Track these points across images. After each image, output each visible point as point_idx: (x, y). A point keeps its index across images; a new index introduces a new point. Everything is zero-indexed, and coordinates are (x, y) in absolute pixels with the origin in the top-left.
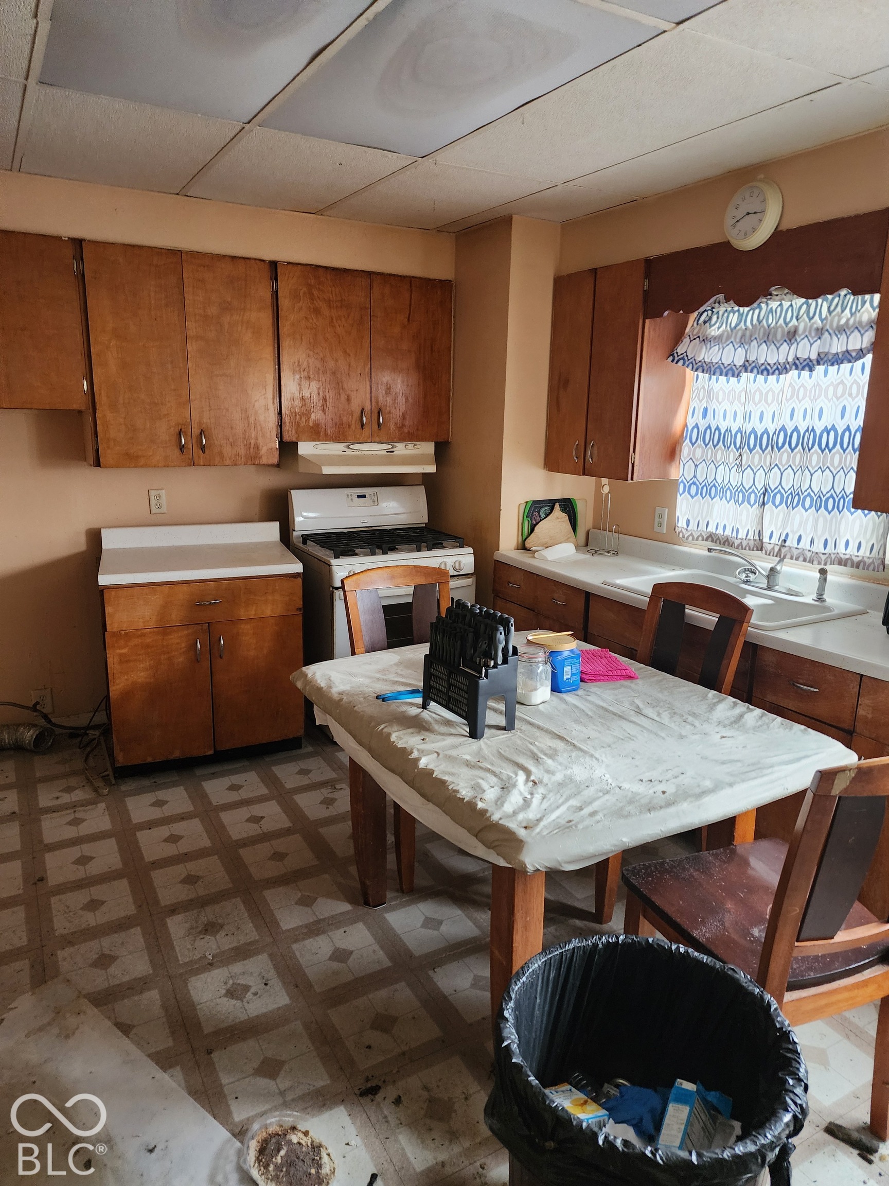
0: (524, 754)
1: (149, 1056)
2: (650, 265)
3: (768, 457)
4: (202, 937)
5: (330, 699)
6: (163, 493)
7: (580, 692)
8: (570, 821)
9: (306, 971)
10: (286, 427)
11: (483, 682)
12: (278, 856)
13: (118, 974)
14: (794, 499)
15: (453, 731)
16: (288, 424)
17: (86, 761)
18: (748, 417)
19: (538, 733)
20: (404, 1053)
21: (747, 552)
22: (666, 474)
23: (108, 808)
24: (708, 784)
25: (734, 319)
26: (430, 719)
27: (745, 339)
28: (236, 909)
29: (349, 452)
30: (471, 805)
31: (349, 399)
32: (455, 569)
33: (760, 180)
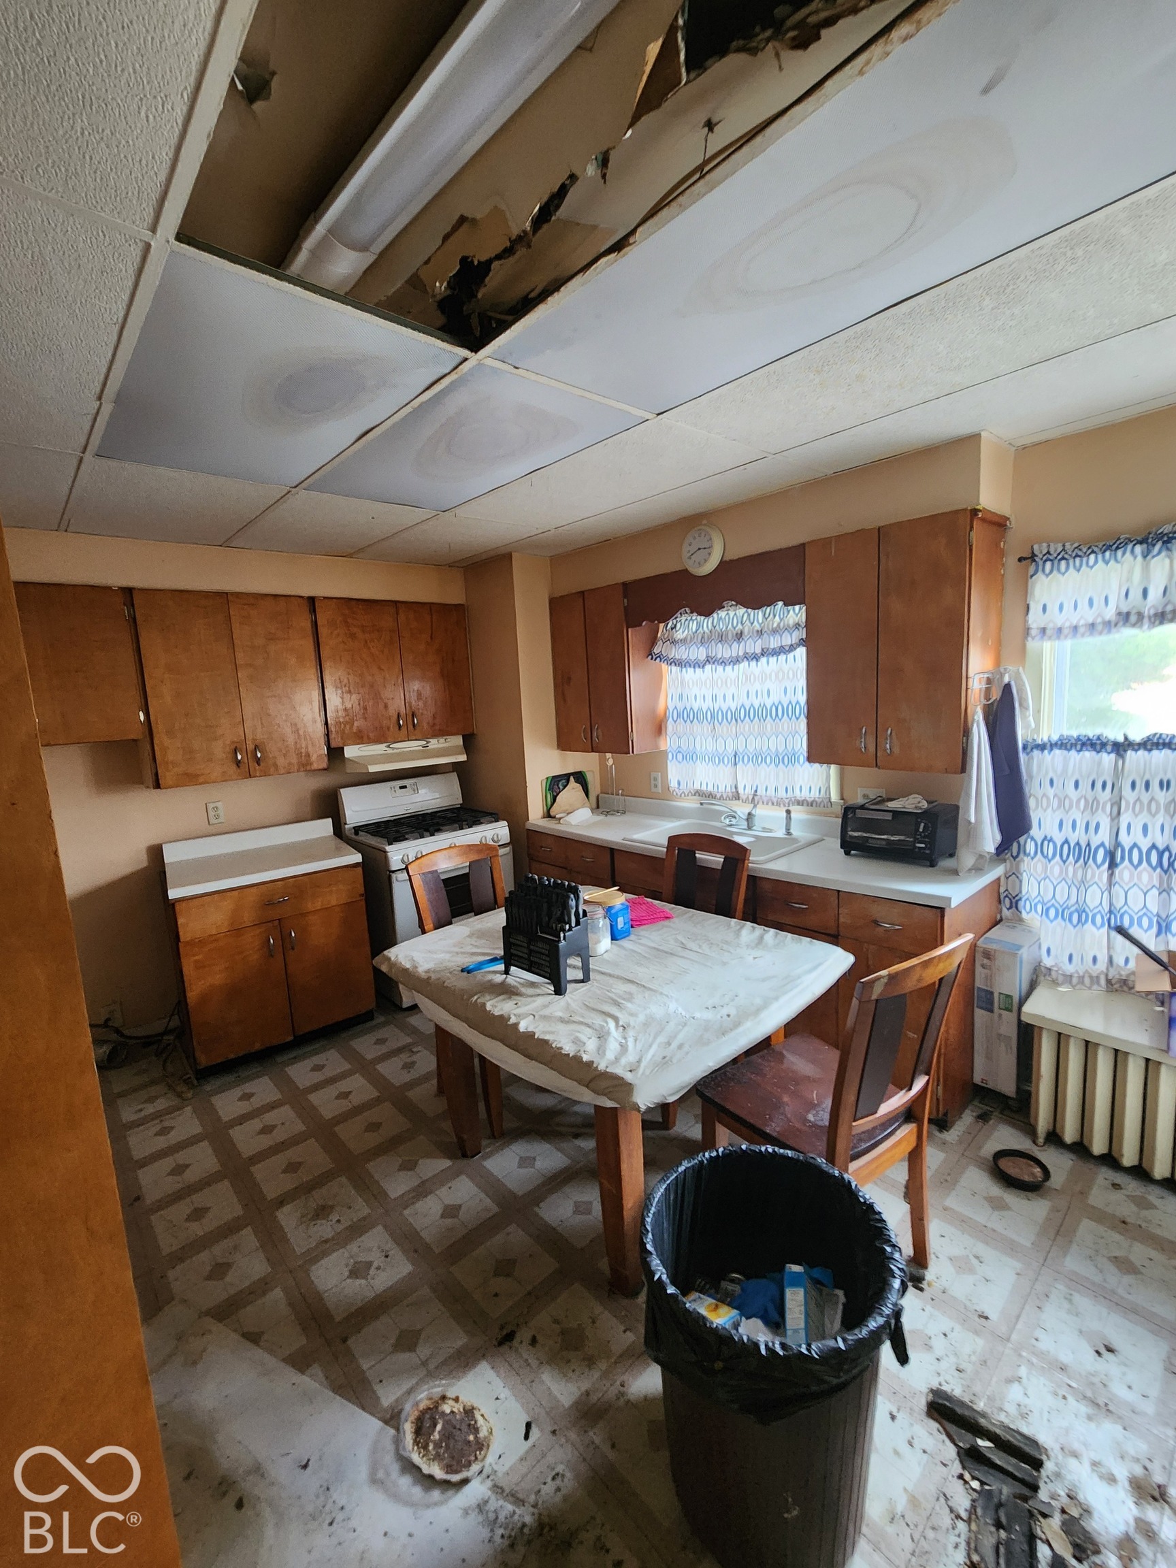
0: (606, 1002)
1: (284, 1360)
2: (627, 588)
3: (734, 728)
4: (314, 1223)
5: (419, 979)
6: (219, 804)
7: (632, 937)
8: (664, 1058)
9: (423, 1234)
10: (332, 736)
11: (563, 944)
12: (373, 1127)
13: (238, 1279)
14: (758, 758)
15: (539, 991)
16: (334, 732)
17: (164, 1068)
18: (714, 698)
19: (611, 980)
20: (529, 1293)
21: (728, 802)
22: (657, 746)
23: (194, 1111)
24: (758, 1001)
25: (694, 626)
26: (515, 984)
27: (704, 640)
28: (342, 1188)
29: (390, 751)
30: (577, 1059)
31: (386, 706)
32: (494, 841)
33: (705, 525)
